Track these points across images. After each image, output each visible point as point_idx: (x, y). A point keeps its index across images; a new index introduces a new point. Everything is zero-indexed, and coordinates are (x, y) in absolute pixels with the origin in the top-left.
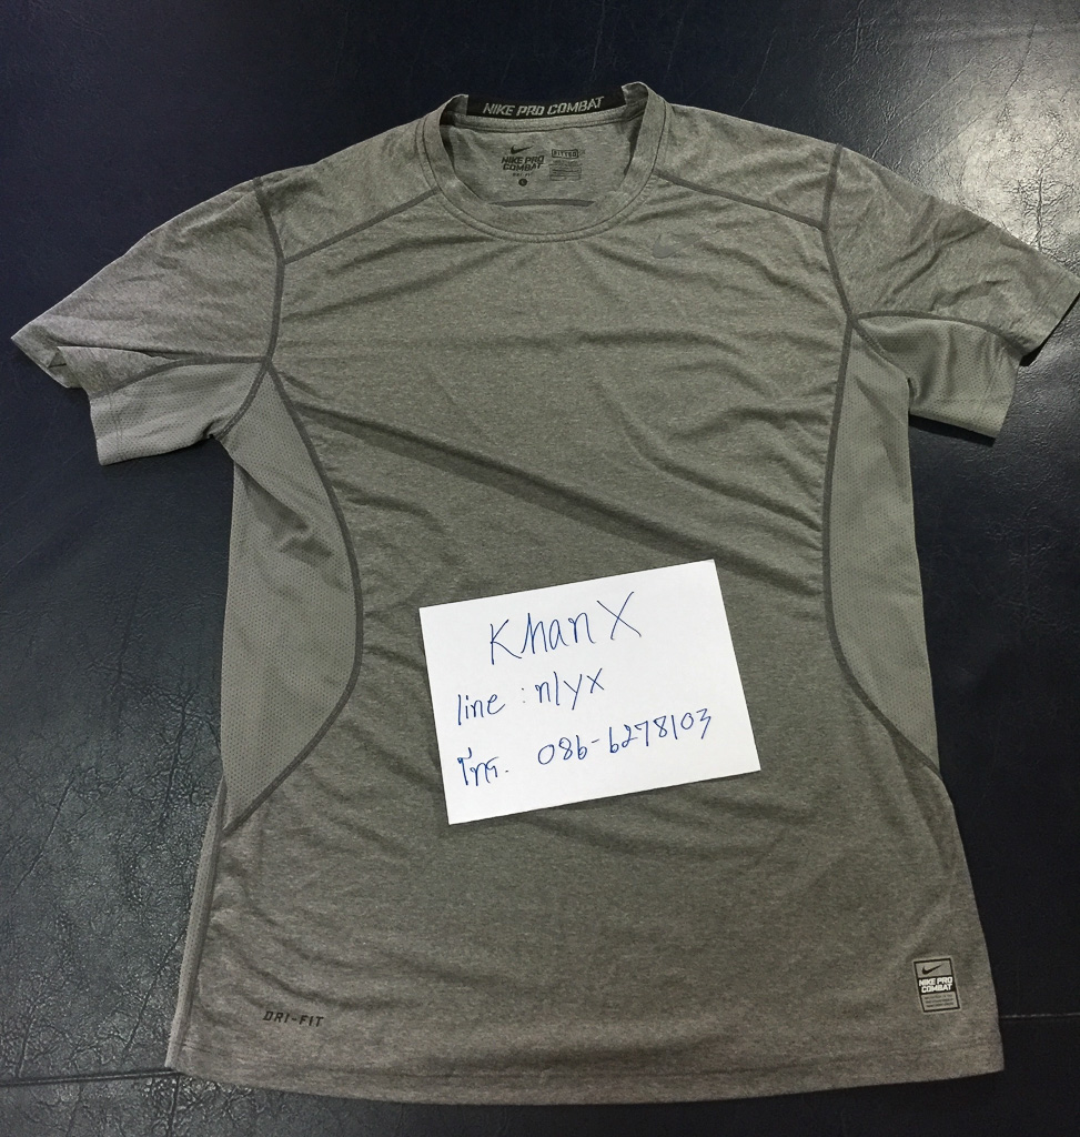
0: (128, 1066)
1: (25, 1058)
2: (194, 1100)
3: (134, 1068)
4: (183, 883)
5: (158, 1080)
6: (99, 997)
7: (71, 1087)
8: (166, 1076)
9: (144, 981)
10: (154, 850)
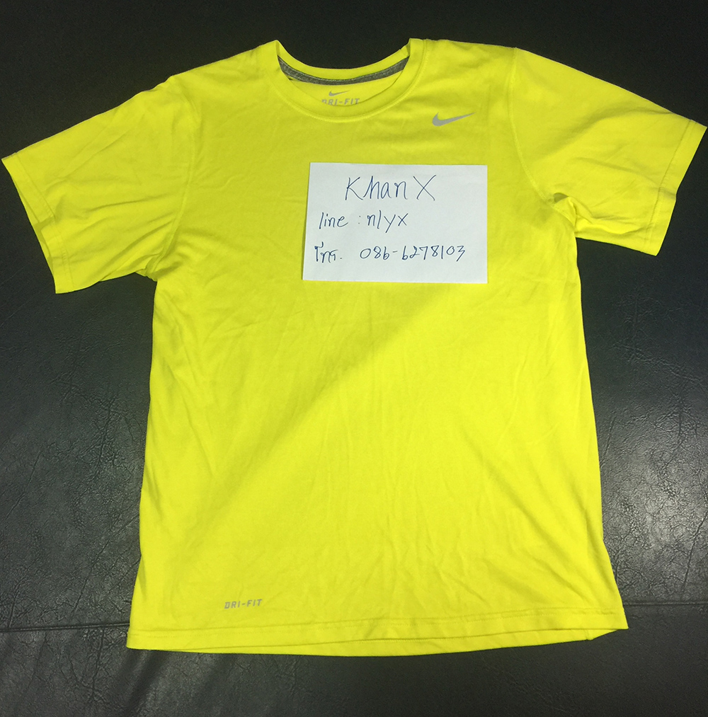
0: (74, 622)
1: (14, 615)
2: (113, 642)
3: (78, 622)
4: (108, 513)
5: (92, 630)
6: (58, 580)
7: (40, 633)
8: (97, 628)
9: (84, 572)
10: (91, 493)
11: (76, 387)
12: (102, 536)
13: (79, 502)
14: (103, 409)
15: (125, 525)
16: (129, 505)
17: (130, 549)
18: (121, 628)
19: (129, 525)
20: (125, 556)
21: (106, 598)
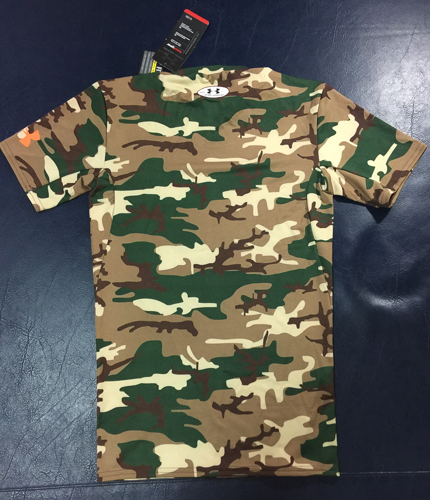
0: (4, 486)
3: (7, 487)
4: (28, 409)
5: (17, 492)
8: (20, 491)
9: (11, 451)
10: (16, 395)
11: (5, 319)
12: (23, 426)
13: (7, 402)
14: (24, 335)
15: (40, 418)
16: (43, 404)
17: (43, 435)
18: (38, 491)
19: (43, 418)
20: (40, 439)
21: (27, 469)
